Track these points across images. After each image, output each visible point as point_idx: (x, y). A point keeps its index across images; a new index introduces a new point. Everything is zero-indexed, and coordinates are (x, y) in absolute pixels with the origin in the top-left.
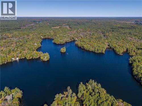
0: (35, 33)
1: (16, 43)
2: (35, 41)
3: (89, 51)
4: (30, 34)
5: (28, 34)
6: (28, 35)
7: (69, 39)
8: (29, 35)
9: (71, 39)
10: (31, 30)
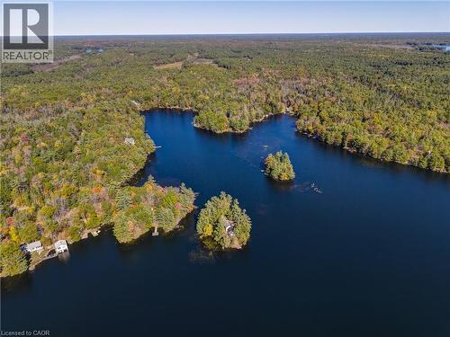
0: (100, 88)
1: (30, 138)
2: (119, 125)
3: (393, 163)
4: (83, 94)
5: (73, 92)
6: (75, 100)
7: (260, 111)
8: (79, 99)
9: (267, 111)
10: (77, 77)
